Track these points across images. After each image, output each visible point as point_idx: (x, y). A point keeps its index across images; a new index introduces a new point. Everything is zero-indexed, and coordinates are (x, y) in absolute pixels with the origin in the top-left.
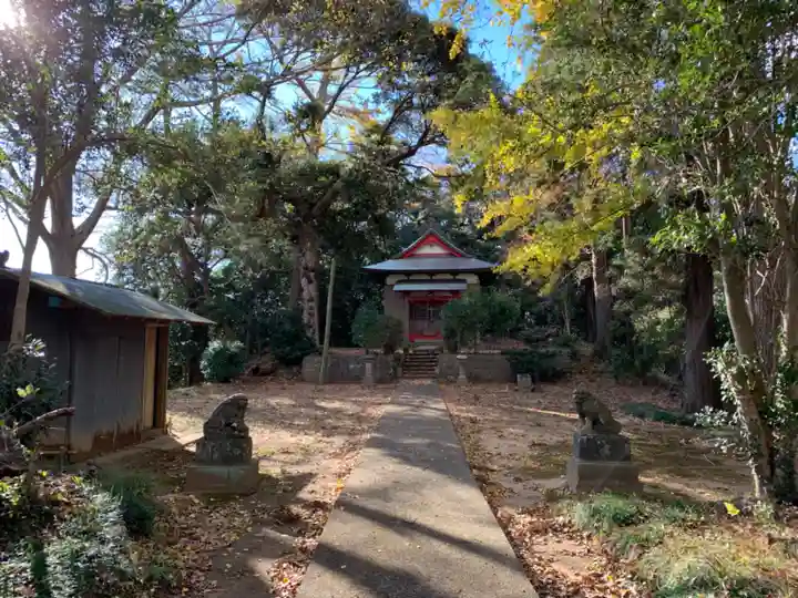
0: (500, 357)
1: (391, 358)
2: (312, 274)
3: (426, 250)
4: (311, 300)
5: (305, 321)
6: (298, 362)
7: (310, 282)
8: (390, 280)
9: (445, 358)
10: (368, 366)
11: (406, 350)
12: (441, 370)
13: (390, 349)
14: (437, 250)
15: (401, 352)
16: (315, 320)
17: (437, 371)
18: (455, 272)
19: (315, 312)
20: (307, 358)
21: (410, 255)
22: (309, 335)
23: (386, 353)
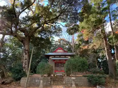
0: (84, 78)
1: (49, 78)
2: (27, 52)
3: (59, 51)
4: (26, 59)
5: (24, 66)
6: (19, 79)
7: (26, 54)
8: (50, 57)
9: (66, 78)
10: (41, 81)
11: (54, 75)
12: (65, 82)
13: (49, 75)
14: (61, 51)
15: (53, 75)
16: (27, 66)
17: (64, 82)
18: (65, 56)
19: (27, 63)
20: (22, 78)
21: (55, 52)
22: (24, 70)
23: (48, 76)
